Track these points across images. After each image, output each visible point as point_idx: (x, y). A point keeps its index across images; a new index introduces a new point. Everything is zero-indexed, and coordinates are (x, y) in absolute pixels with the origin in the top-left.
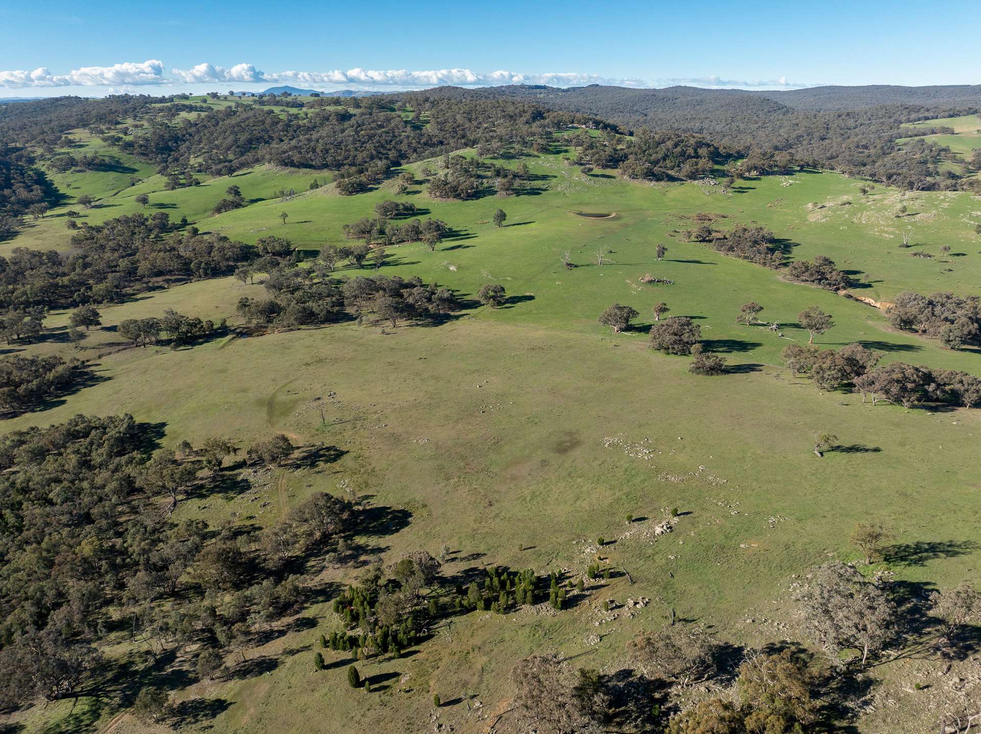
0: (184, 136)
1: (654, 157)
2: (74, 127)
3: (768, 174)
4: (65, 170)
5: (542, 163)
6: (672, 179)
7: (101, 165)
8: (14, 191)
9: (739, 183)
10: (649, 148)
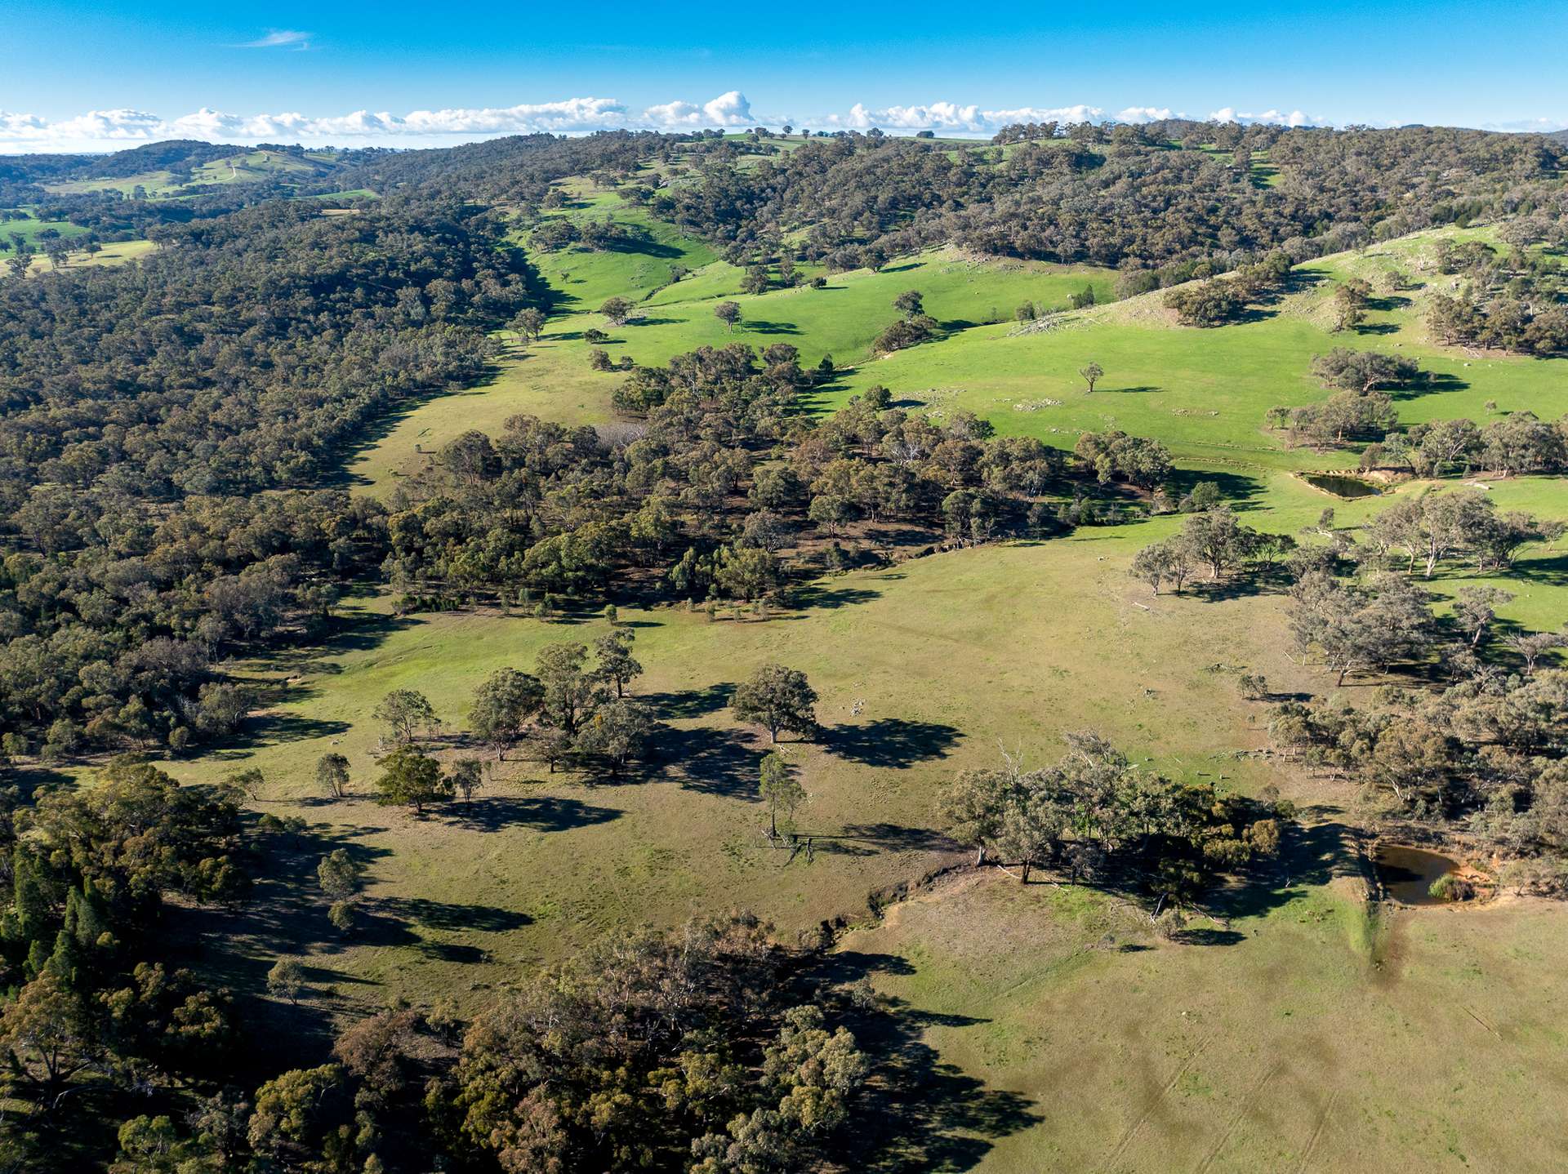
0: (763, 191)
2: (565, 174)
4: (558, 247)
7: (619, 240)
8: (478, 284)
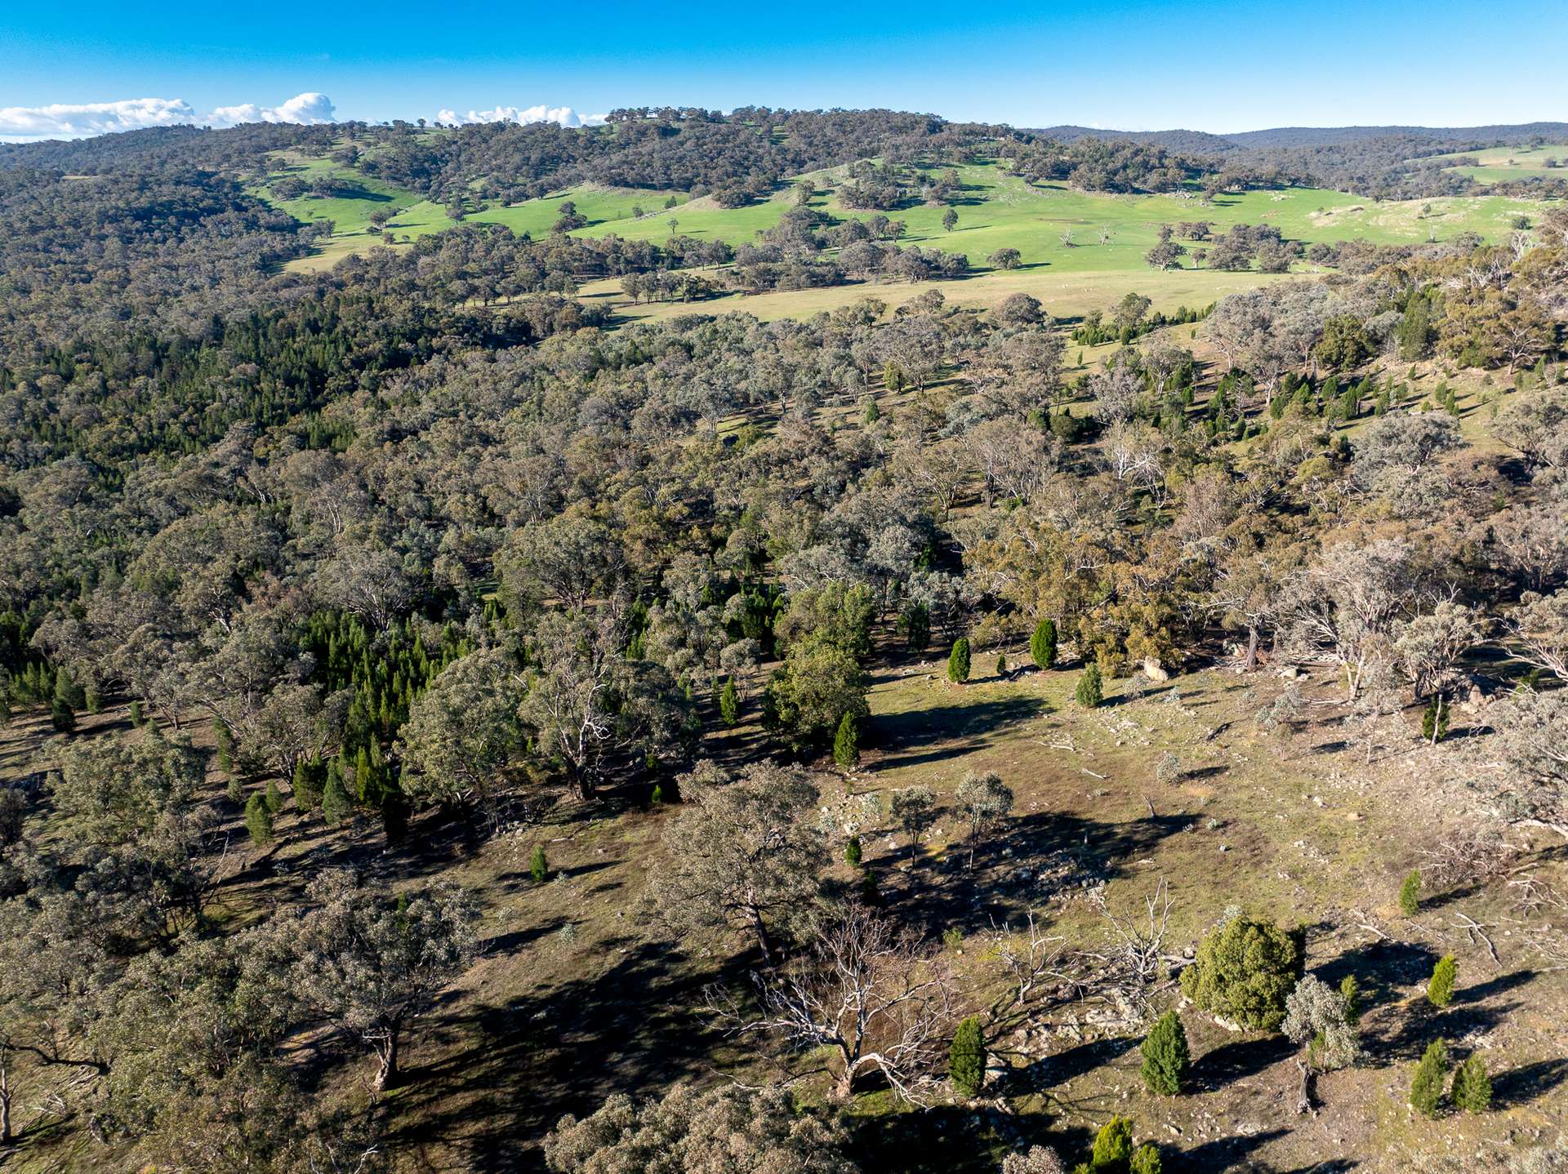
1: (1110, 166)
2: (269, 149)
3: (1253, 188)
5: (971, 174)
6: (1137, 191)
7: (341, 191)
9: (1219, 197)
10: (1102, 157)
